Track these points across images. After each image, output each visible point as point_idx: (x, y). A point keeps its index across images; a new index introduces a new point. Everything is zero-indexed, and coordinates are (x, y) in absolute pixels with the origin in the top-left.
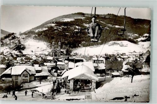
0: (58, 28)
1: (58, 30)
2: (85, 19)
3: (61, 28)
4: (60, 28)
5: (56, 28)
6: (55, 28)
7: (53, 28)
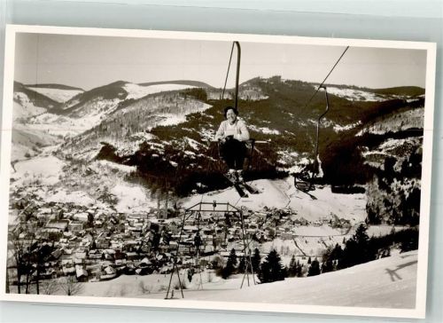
0: (157, 147)
1: (158, 153)
2: (208, 111)
3: (163, 146)
4: (160, 148)
5: (155, 146)
6: (152, 148)
7: (149, 146)
